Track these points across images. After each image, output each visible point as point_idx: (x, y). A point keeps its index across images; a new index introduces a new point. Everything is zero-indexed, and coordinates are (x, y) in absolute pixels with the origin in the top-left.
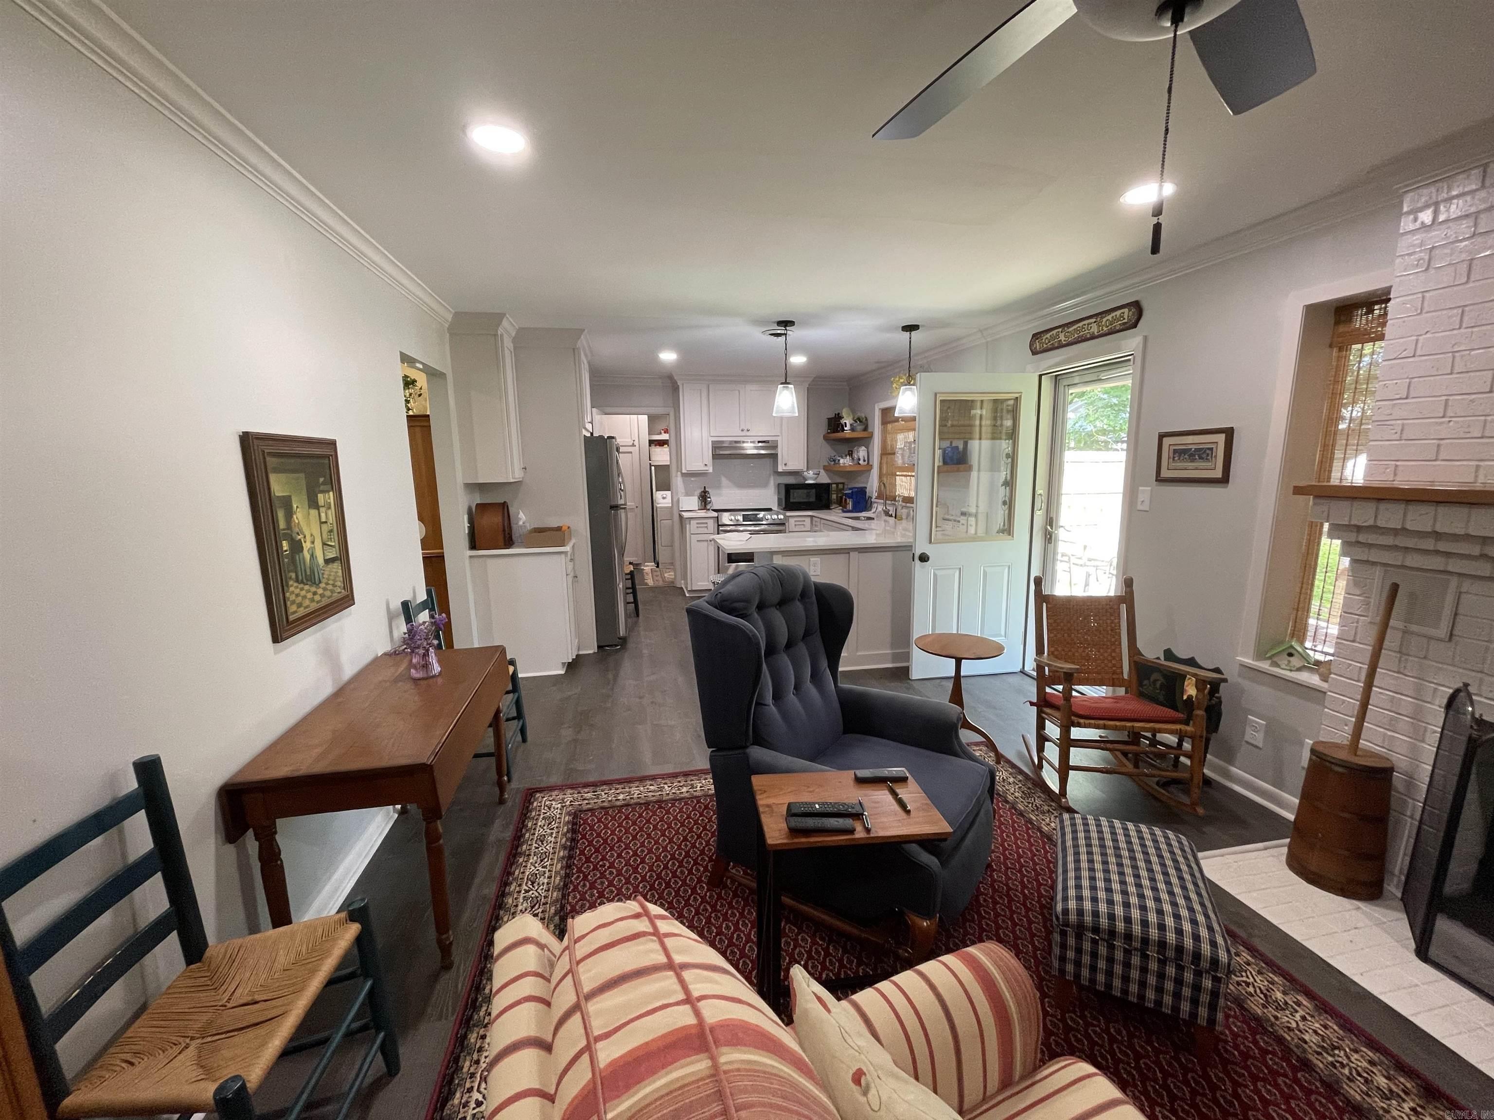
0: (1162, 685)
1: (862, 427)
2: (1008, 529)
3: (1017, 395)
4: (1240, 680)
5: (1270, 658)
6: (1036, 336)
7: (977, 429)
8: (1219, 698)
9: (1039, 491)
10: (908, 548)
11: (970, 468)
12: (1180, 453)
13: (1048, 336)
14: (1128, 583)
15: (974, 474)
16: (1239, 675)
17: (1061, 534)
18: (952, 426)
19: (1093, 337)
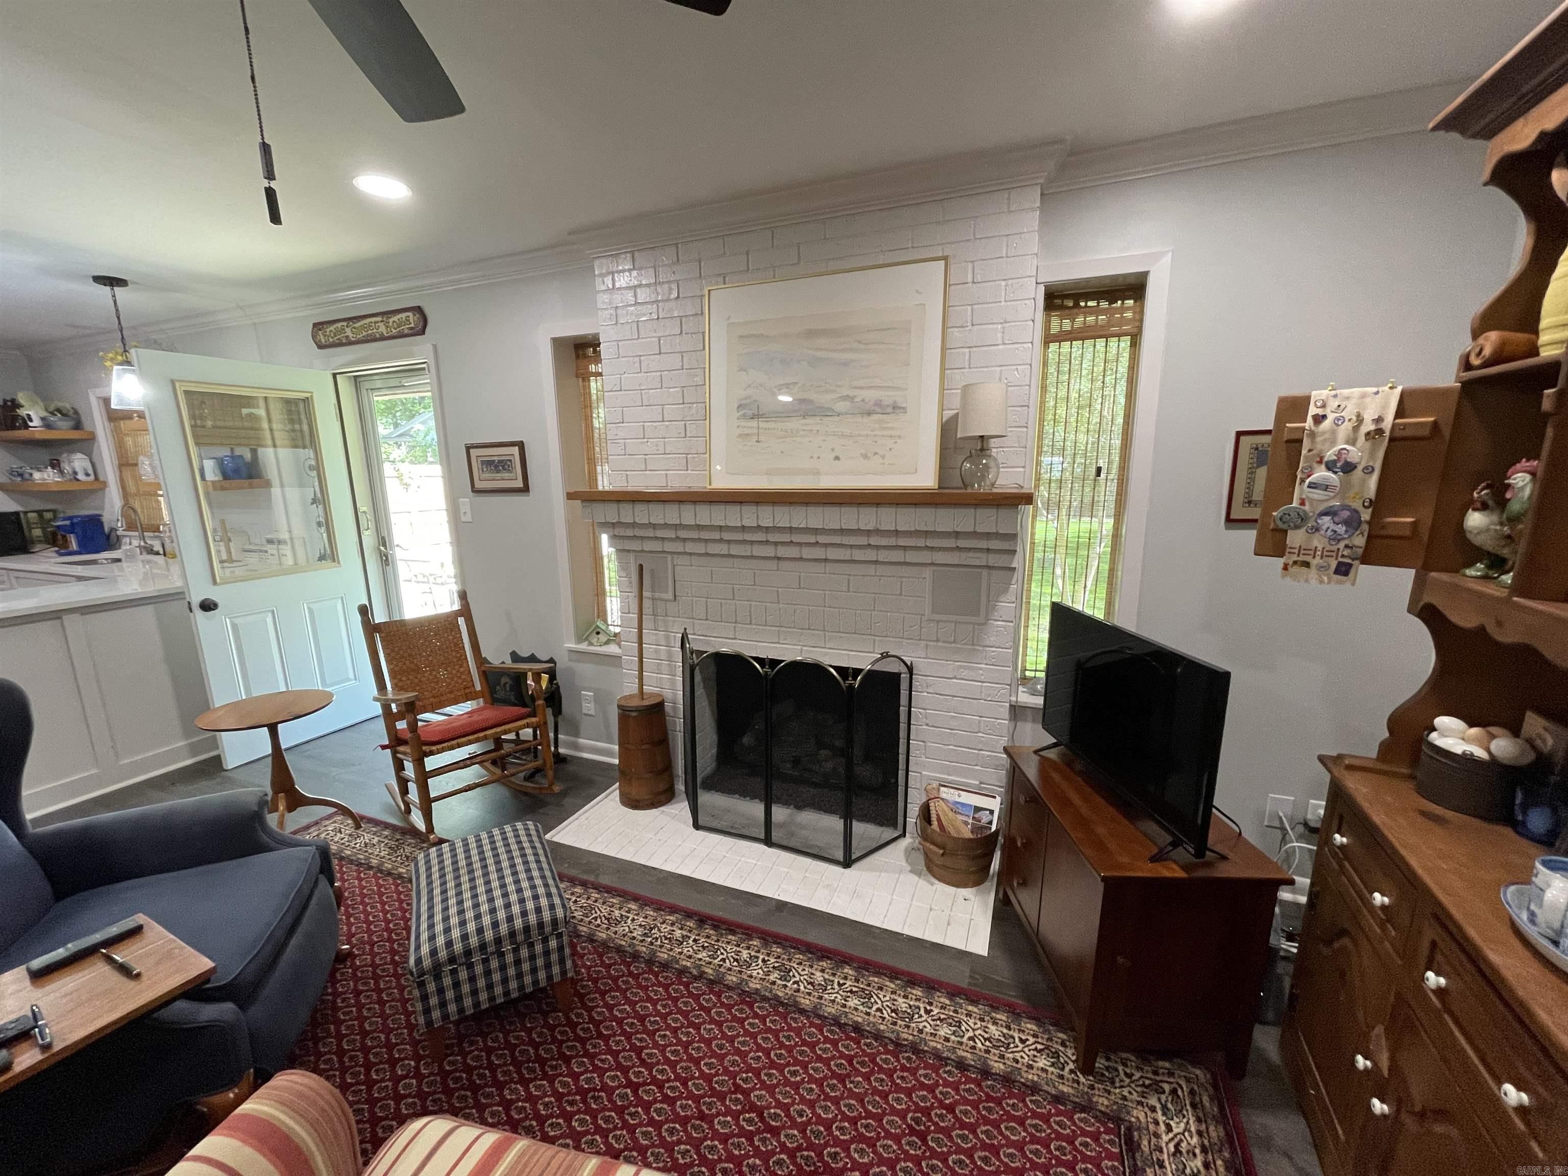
0: (511, 686)
1: (71, 423)
2: (330, 555)
3: (308, 395)
4: (571, 664)
5: (586, 639)
6: (318, 326)
7: (267, 434)
8: (557, 684)
9: (362, 508)
10: (178, 595)
11: (268, 484)
12: (489, 464)
13: (332, 328)
14: (463, 596)
15: (276, 491)
16: (570, 660)
17: (399, 554)
18: (214, 427)
19: (383, 338)
